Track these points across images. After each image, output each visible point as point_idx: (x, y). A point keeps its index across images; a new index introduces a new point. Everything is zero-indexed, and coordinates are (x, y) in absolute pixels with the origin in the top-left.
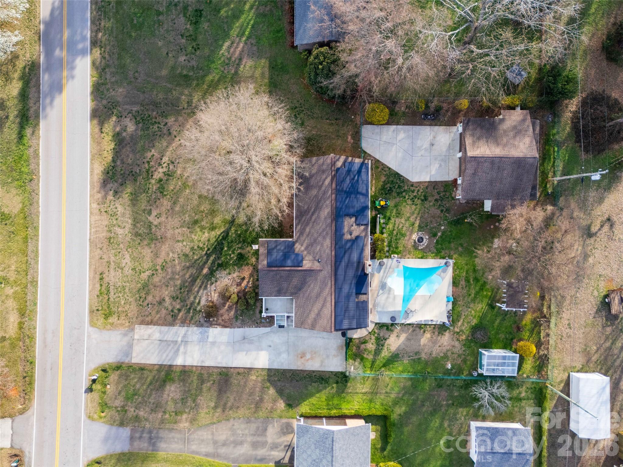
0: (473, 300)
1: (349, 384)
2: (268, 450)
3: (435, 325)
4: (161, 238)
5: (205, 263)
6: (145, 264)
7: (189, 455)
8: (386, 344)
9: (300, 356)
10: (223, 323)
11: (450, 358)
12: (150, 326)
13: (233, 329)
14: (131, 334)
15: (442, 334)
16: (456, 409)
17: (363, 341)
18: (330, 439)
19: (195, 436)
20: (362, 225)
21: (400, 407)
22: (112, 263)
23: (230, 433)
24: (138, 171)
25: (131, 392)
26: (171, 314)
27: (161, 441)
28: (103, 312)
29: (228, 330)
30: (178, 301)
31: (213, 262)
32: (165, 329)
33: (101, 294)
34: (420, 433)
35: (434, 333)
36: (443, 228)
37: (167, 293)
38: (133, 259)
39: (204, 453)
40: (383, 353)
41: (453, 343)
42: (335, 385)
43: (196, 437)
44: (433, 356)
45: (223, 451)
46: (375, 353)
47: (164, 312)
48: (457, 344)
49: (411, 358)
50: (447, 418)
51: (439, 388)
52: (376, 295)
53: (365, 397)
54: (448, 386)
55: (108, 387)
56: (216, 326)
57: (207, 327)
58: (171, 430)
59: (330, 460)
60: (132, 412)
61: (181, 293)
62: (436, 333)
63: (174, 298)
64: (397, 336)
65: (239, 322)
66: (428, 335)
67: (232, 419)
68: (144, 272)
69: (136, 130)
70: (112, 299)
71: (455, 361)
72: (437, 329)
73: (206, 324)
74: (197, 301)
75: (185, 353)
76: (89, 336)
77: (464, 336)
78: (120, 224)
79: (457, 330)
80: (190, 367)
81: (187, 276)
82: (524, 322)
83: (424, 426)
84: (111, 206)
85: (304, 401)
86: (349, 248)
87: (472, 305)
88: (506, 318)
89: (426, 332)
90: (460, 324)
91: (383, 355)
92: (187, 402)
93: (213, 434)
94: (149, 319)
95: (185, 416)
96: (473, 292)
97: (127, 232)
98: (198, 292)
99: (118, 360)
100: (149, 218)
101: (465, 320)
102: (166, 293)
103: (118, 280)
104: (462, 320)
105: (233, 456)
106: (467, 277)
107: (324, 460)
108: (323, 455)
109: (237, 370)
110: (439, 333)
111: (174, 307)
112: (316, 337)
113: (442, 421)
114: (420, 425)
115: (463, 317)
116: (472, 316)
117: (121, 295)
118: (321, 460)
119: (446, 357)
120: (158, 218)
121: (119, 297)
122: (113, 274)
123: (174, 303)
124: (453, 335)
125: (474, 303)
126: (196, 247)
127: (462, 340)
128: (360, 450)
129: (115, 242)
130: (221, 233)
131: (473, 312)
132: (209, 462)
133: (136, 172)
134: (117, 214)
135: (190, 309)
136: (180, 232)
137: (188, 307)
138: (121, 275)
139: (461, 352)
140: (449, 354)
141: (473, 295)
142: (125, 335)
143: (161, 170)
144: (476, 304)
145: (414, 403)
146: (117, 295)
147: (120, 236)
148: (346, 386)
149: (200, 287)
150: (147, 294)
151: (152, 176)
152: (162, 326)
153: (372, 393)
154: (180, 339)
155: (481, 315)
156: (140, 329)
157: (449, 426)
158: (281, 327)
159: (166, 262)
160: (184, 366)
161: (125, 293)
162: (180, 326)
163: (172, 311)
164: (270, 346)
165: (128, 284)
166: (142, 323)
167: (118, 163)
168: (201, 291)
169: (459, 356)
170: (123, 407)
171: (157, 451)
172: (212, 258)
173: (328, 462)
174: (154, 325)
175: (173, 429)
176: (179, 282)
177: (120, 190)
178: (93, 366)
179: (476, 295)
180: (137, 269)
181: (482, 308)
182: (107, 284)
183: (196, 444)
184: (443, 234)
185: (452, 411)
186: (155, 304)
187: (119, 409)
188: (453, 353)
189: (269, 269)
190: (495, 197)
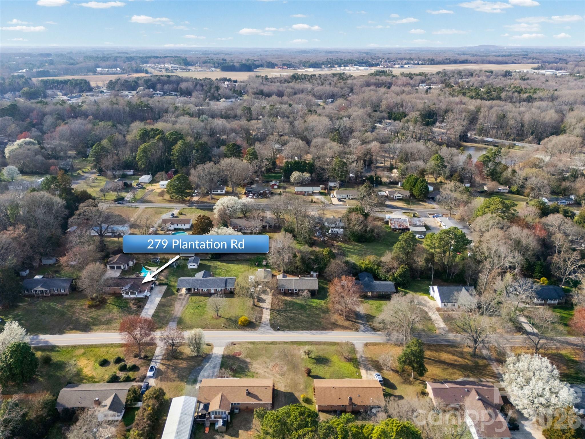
2: (186, 298)
4: (111, 318)
7: (182, 311)
18: (181, 280)
23: (178, 304)
27: (176, 316)
43: (177, 310)
58: (173, 314)
61: (131, 313)
67: (174, 304)
74: (135, 310)
85: (174, 292)
92: (166, 312)
93: (177, 307)
95: (170, 312)
105: (185, 304)
120: (104, 319)
126: (118, 311)
130: (116, 306)
132: (186, 308)
135: (136, 312)
136: (111, 314)
143: (89, 319)
149: (130, 310)
151: (89, 321)
164: (155, 297)
168: (132, 309)
171: (179, 317)
172: (123, 308)
176: (127, 314)
189: (130, 289)
190: (129, 260)
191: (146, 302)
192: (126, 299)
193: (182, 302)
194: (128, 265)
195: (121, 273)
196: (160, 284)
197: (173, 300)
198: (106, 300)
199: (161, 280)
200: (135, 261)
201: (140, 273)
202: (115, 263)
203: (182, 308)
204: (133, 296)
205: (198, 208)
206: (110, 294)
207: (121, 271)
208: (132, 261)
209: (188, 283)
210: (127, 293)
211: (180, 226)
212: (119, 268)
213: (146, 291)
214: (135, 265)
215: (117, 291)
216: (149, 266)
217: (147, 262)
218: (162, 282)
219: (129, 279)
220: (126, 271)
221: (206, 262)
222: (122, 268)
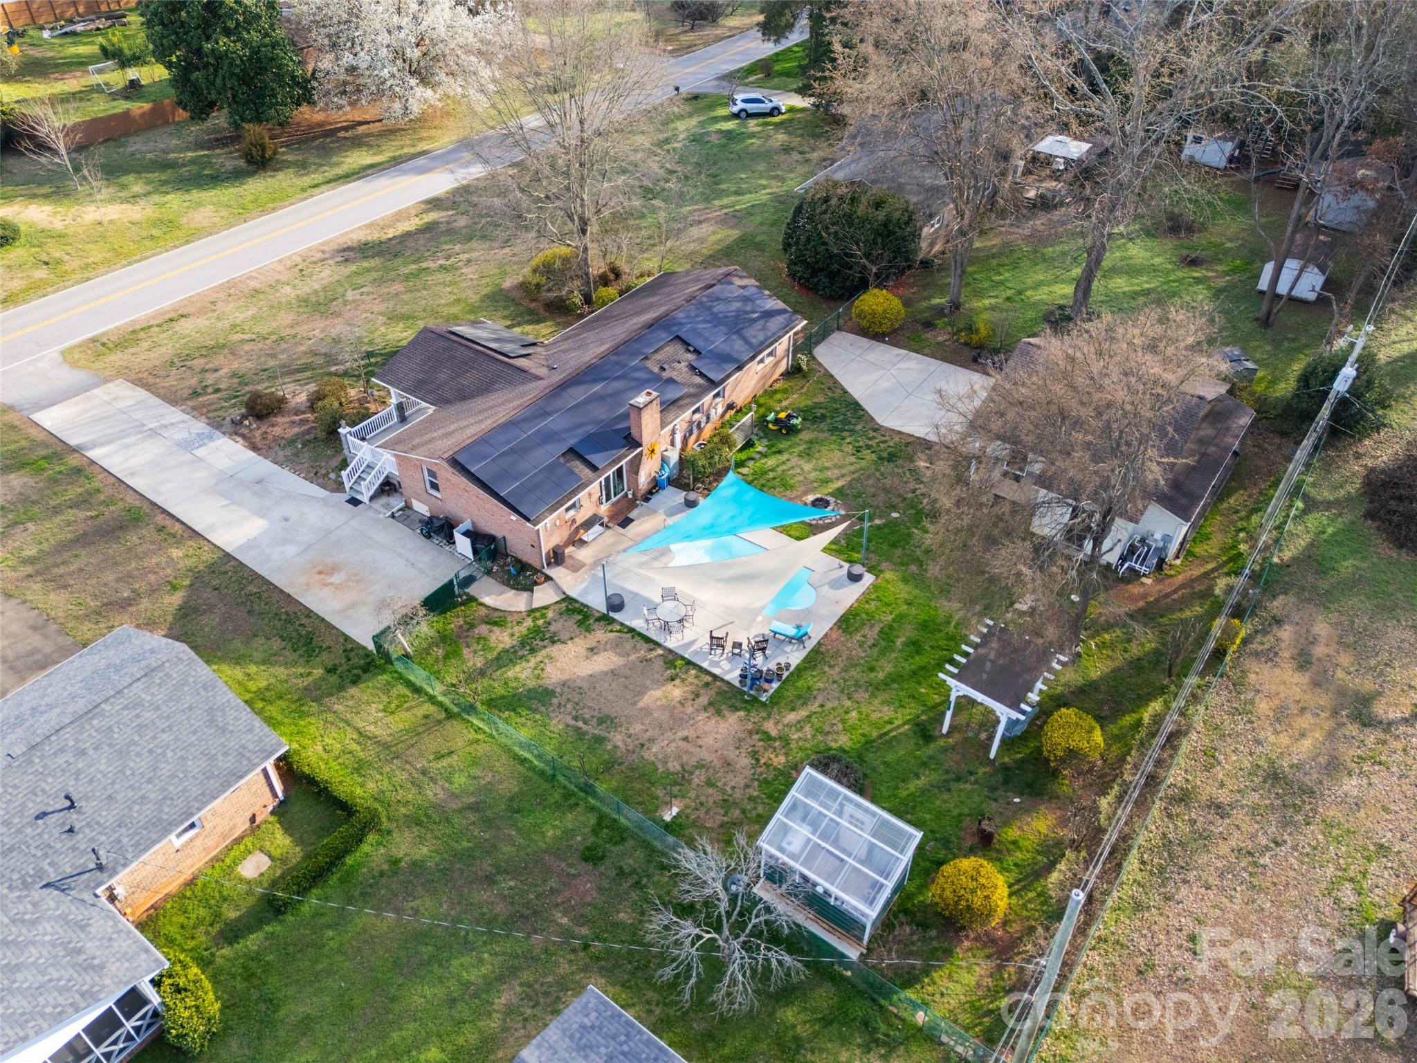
0: (875, 688)
1: (353, 691)
3: (715, 677)
4: (332, 313)
6: (260, 327)
8: (544, 652)
9: (320, 568)
10: (257, 439)
11: (692, 794)
12: (138, 389)
13: (258, 458)
15: (719, 713)
16: (585, 969)
17: (497, 619)
20: (702, 375)
21: (421, 839)
26: (198, 390)
29: (248, 453)
32: (154, 401)
34: (396, 964)
35: (697, 695)
36: (895, 515)
37: (236, 366)
38: (254, 317)
40: (517, 669)
41: (732, 754)
42: (318, 672)
44: (646, 755)
46: (498, 658)
47: (191, 382)
48: (745, 761)
49: (580, 724)
50: (527, 976)
51: (586, 859)
52: (620, 547)
53: (355, 747)
54: (621, 873)
56: (238, 438)
57: (223, 432)
62: (704, 700)
64: (592, 649)
65: (288, 452)
66: (676, 692)
67: (18, 601)
68: (243, 333)
71: (702, 813)
72: (713, 692)
73: (228, 427)
75: (127, 446)
77: (782, 759)
78: (300, 285)
79: (771, 727)
82: (1012, 833)
83: (426, 951)
86: (636, 379)
87: (862, 695)
88: (955, 786)
89: (677, 682)
90: (792, 717)
91: (510, 674)
94: (154, 380)
96: (886, 668)
97: (293, 294)
101: (814, 719)
102: (234, 366)
104: (804, 713)
106: (891, 627)
109: (168, 522)
110: (711, 704)
112: (400, 555)
113: (501, 979)
114: (423, 936)
115: (814, 707)
116: (843, 721)
119: (679, 781)
124: (750, 733)
125: (873, 696)
127: (767, 765)
128: (173, 776)
131: (854, 714)
134: (312, 277)
135: (237, 397)
137: (238, 394)
139: (738, 794)
140: (698, 778)
141: (881, 676)
144: (876, 702)
145: (468, 857)
148: (341, 688)
150: (205, 356)
152: (157, 396)
153: (388, 747)
154: (152, 425)
155: (875, 734)
156: (117, 385)
157: (510, 1011)
158: (354, 502)
160: (93, 463)
162: (183, 410)
164: (287, 520)
166: (135, 381)
169: (727, 804)
174: (148, 390)
177: (356, 260)
179: (894, 681)
180: (239, 328)
181: (890, 722)
184: (885, 525)
185: (564, 968)
188: (710, 783)
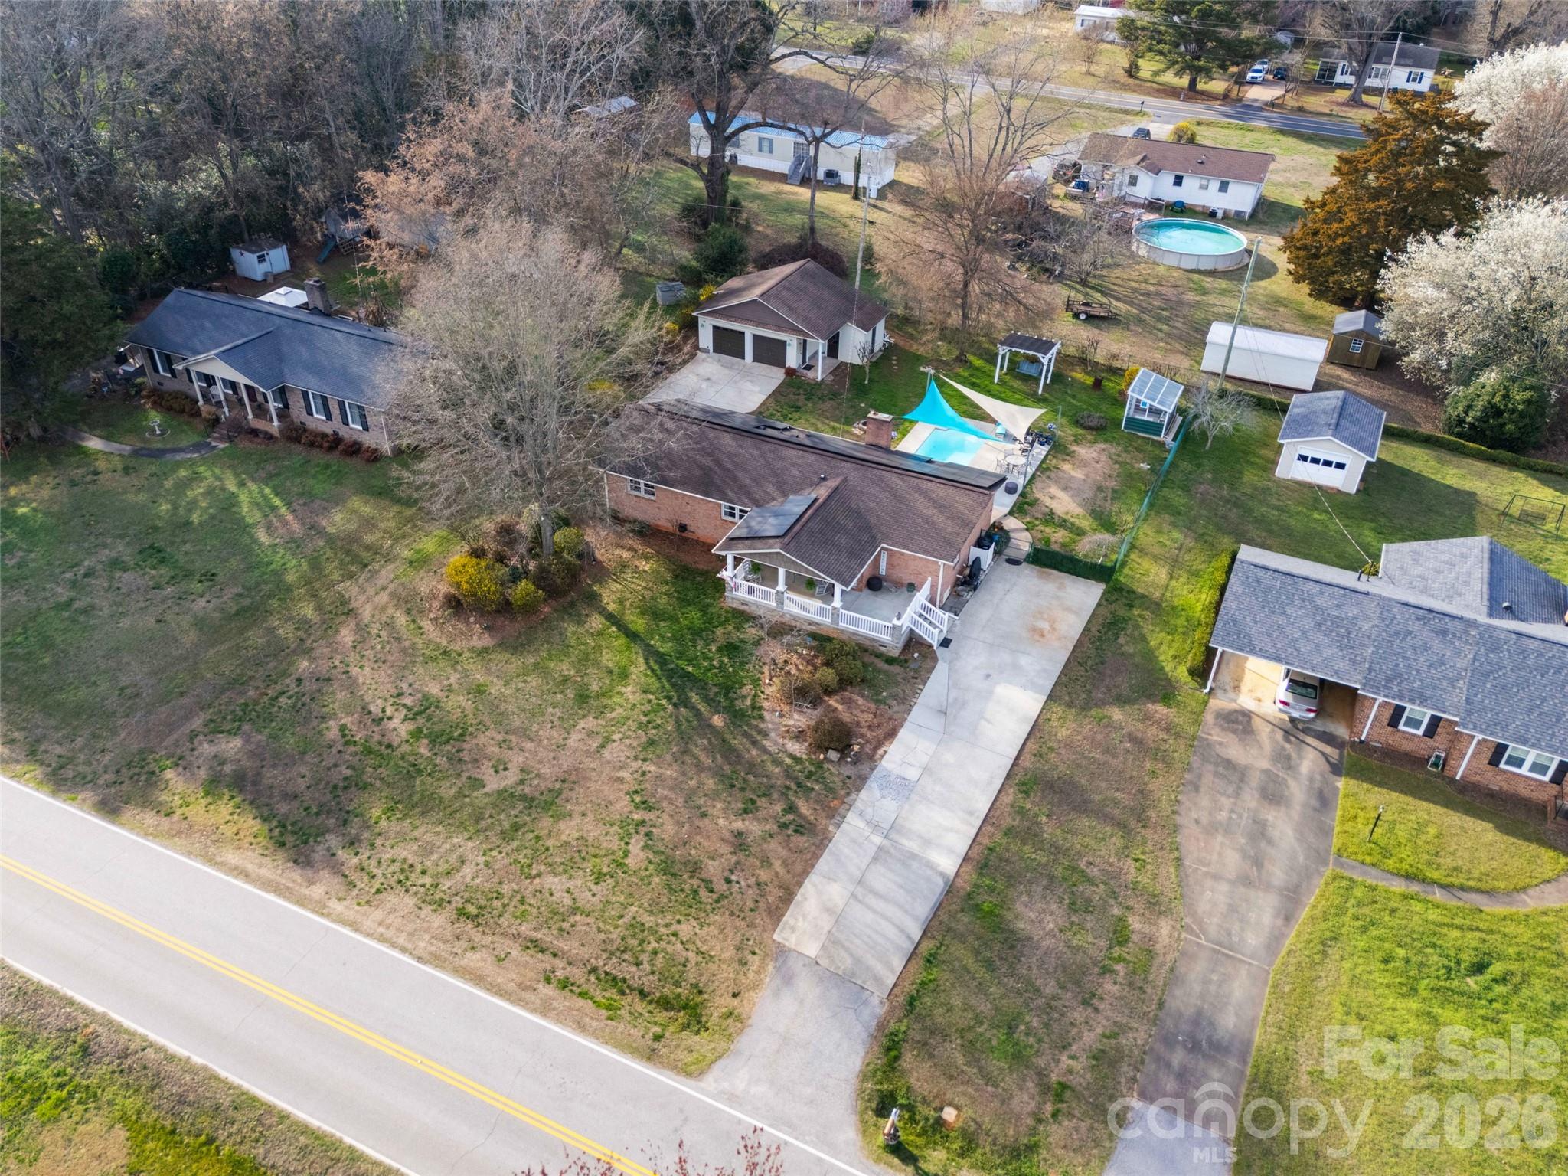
2: (1294, 778)
4: (563, 781)
5: (698, 714)
6: (605, 845)
7: (1279, 961)
9: (1038, 638)
10: (880, 733)
12: (798, 897)
13: (907, 724)
14: (795, 965)
16: (1242, 483)
17: (1043, 543)
18: (1261, 573)
19: (1213, 925)
22: (538, 935)
23: (1219, 838)
24: (349, 772)
25: (996, 1037)
26: (790, 832)
27: (1211, 1024)
28: (671, 1029)
29: (902, 733)
30: (761, 802)
31: (707, 700)
32: (824, 863)
33: (609, 1008)
37: (721, 821)
38: (569, 867)
39: (1280, 922)
42: (1136, 611)
43: (1215, 920)
45: (1278, 873)
47: (774, 846)
48: (1099, 446)
51: (1188, 489)
55: (949, 1114)
56: (880, 752)
57: (873, 770)
58: (1174, 976)
59: (1318, 587)
60: (1072, 1066)
61: (743, 789)
63: (749, 809)
64: (1052, 498)
65: (894, 702)
67: (1176, 817)
68: (626, 854)
69: (247, 741)
70: (648, 982)
71: (1136, 458)
73: (864, 768)
74: (788, 761)
75: (927, 842)
76: (732, 1099)
77: (1088, 436)
78: (444, 867)
80: (976, 848)
81: (707, 761)
84: (378, 872)
85: (1162, 669)
92: (1088, 900)
93: (1216, 877)
94: (773, 894)
95: (1135, 923)
97: (481, 859)
98: (765, 751)
99: (864, 1035)
100: (486, 790)
102: (723, 821)
103: (602, 936)
105: (1301, 858)
107: (1319, 602)
108: (1304, 600)
109: (1026, 755)
111: (775, 818)
113: (1268, 504)
117: (654, 944)
118: (1317, 608)
119: (1123, 464)
120: (506, 769)
121: (655, 953)
122: (575, 944)
123: (761, 814)
126: (644, 719)
127: (1095, 440)
129: (483, 902)
130: (647, 663)
132: (1312, 919)
133: (346, 779)
134: (411, 866)
135: (799, 785)
136: (580, 736)
137: (794, 786)
138: (591, 920)
139: (1119, 448)
140: (1117, 459)
142: (788, 980)
143: (395, 723)
146: (645, 957)
147: (478, 881)
149: (754, 743)
150: (695, 868)
151: (389, 746)
152: (813, 866)
154: (877, 840)
156: (793, 929)
158: (945, 643)
159: (636, 792)
160: (966, 859)
161: (653, 931)
162: (838, 826)
163: (784, 826)
164: (988, 676)
165: (634, 909)
166: (776, 914)
167: (283, 808)
168: (767, 743)
170: (1045, 1089)
171: (1249, 1043)
172: (694, 698)
173: (1322, 593)
174: (800, 884)
175: (1172, 970)
176: (710, 783)
177: (353, 831)
178: (849, 1133)
180: (605, 870)
182: (593, 978)
183: (1242, 929)
185: (1246, 489)
186: (738, 863)
187: (1049, 1108)
188: (1118, 456)
189: (791, 536)
190: (845, 317)
191: (906, 703)
192: (742, 616)
193: (1260, 832)
194: (833, 349)
195: (776, 394)
196: (1045, 558)
197: (1159, 754)
198: (601, 572)
199: (1050, 518)
200: (881, 334)
201: (901, 424)
202: (752, 311)
203: (1264, 910)
204: (802, 608)
205: (1282, 132)
206: (647, 532)
207: (777, 376)
208: (867, 325)
209: (1342, 633)
210: (761, 572)
211: (1192, 192)
212: (770, 352)
213: (921, 597)
214: (885, 360)
215: (701, 529)
216: (973, 386)
217: (961, 360)
218: (1059, 536)
219: (815, 448)
220: (812, 391)
221: (1418, 460)
222: (793, 359)
